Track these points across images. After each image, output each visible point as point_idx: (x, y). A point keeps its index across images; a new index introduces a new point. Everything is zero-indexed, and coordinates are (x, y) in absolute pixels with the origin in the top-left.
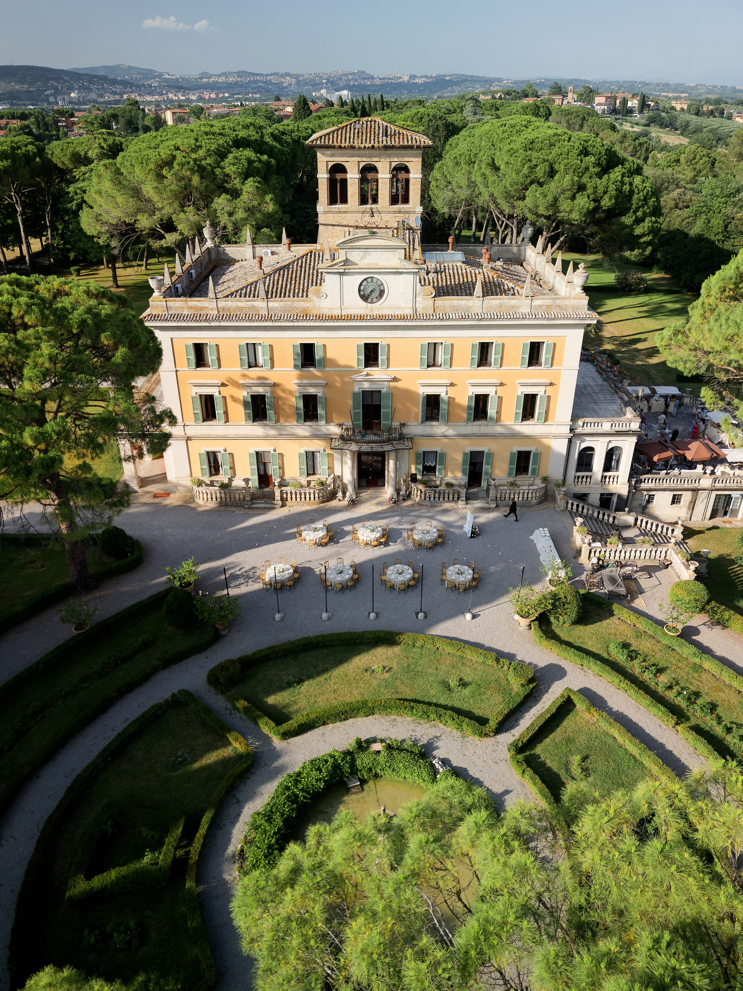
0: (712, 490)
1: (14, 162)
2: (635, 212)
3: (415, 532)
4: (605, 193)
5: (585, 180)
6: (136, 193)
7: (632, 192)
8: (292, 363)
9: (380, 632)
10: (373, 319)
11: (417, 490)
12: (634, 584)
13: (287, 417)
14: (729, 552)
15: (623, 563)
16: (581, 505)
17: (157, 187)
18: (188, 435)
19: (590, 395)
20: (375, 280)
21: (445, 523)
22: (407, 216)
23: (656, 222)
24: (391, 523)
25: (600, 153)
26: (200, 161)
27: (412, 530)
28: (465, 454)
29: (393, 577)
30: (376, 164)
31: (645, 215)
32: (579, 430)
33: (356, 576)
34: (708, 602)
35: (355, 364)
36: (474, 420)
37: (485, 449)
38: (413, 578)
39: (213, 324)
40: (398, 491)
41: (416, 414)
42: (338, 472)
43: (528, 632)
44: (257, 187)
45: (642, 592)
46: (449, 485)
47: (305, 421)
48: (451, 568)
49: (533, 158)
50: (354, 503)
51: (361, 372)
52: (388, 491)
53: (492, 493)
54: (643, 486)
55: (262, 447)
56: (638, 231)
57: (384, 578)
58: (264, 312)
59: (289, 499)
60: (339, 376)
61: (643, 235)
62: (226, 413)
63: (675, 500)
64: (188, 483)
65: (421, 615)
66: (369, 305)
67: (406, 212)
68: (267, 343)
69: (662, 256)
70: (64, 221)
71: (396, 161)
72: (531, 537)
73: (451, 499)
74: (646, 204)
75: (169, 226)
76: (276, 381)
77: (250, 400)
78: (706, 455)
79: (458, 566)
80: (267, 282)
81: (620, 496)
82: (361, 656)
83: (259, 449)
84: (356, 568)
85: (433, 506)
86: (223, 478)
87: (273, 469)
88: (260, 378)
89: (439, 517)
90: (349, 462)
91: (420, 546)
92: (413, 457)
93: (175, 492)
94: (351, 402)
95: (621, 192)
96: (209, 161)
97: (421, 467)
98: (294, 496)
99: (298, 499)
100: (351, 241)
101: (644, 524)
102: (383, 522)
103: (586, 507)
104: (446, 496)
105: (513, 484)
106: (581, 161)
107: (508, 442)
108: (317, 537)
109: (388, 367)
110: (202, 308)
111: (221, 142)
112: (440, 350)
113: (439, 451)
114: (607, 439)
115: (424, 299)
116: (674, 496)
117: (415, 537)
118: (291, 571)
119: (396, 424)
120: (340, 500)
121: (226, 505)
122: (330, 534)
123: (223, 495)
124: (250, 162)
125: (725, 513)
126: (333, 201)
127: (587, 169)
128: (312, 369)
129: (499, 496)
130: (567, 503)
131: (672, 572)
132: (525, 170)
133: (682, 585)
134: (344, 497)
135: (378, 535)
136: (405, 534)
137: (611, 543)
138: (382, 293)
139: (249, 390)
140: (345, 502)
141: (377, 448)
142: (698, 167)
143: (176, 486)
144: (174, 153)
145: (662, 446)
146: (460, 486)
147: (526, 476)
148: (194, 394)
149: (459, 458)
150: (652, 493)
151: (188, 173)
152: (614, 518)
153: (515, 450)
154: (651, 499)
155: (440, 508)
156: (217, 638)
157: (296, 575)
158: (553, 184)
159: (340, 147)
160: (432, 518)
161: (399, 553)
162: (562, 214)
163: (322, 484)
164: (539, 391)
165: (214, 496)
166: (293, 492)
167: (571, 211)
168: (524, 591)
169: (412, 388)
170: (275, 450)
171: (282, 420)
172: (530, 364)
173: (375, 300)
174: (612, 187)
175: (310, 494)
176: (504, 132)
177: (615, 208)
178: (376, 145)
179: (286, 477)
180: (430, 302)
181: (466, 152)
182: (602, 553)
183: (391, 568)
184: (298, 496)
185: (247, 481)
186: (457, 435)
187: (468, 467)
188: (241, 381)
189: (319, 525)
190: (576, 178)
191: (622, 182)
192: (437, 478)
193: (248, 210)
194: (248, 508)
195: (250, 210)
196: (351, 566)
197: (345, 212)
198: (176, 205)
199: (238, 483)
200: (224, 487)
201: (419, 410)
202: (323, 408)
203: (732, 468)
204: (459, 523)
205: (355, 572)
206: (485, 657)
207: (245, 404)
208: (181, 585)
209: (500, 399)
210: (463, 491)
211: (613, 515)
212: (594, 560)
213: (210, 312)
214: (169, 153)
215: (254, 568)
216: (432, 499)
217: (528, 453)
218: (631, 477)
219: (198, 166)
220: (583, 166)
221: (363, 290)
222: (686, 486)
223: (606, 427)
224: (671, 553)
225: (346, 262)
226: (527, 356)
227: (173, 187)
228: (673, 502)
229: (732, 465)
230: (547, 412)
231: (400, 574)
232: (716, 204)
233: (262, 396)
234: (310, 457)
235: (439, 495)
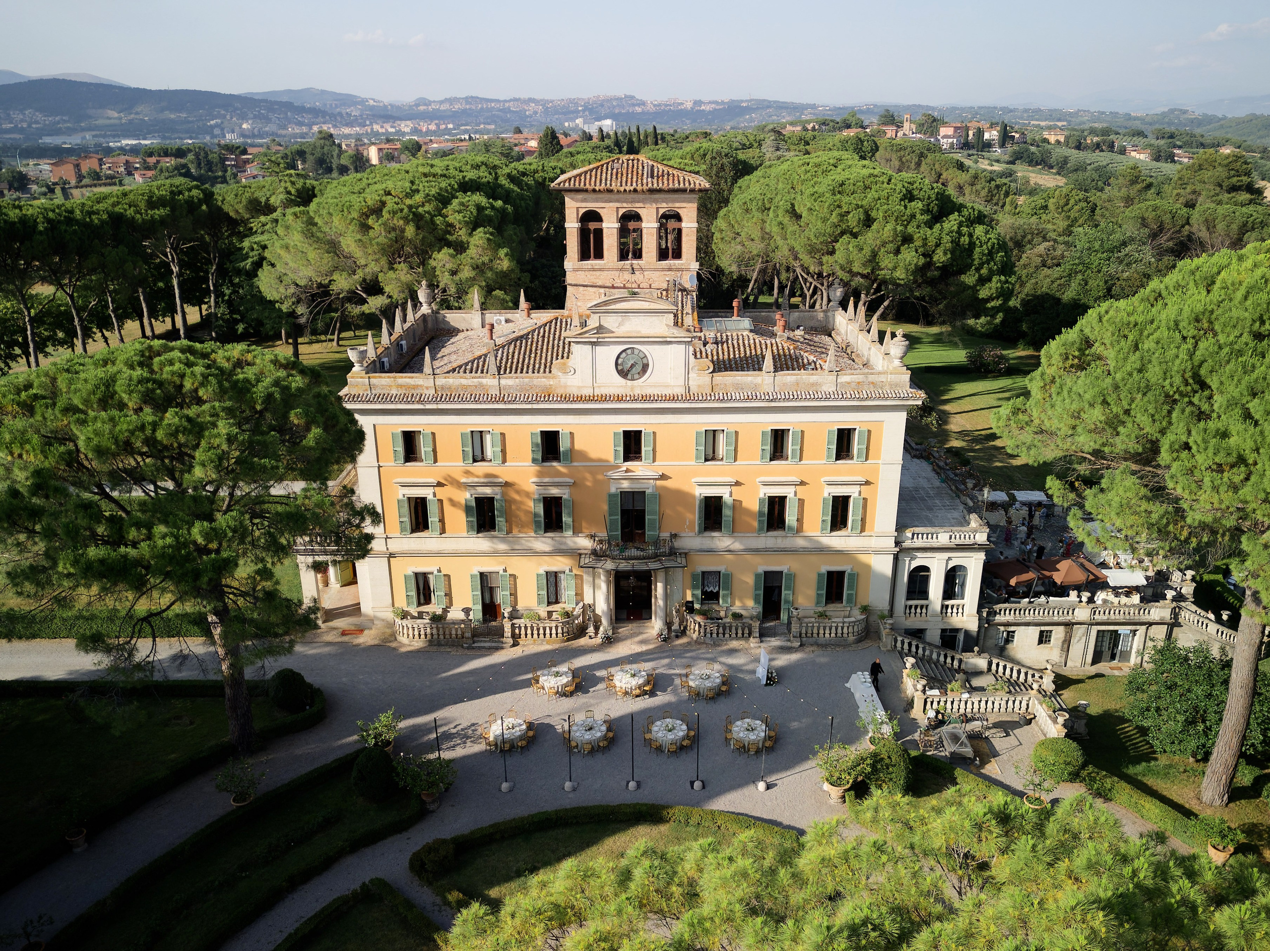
0: (1092, 624)
1: (173, 210)
2: (978, 270)
3: (691, 677)
4: (938, 245)
5: (910, 229)
6: (333, 247)
7: (972, 245)
8: (530, 456)
9: (642, 805)
10: (635, 400)
11: (695, 623)
12: (985, 745)
13: (522, 526)
14: (1118, 707)
15: (969, 716)
16: (914, 643)
17: (360, 240)
18: (391, 550)
19: (923, 499)
20: (636, 352)
21: (731, 667)
22: (679, 274)
23: (1007, 282)
24: (661, 666)
25: (929, 198)
26: (417, 208)
27: (687, 676)
28: (757, 576)
29: (660, 734)
30: (639, 211)
31: (991, 273)
32: (907, 544)
33: (611, 735)
34: (1084, 766)
35: (611, 458)
36: (768, 530)
37: (784, 568)
38: (687, 737)
39: (428, 407)
40: (669, 625)
41: (692, 523)
42: (588, 600)
43: (840, 806)
44: (488, 239)
45: (995, 754)
46: (737, 616)
47: (546, 532)
48: (739, 723)
49: (843, 204)
50: (609, 641)
51: (619, 467)
52: (656, 625)
53: (795, 628)
54: (998, 618)
55: (488, 566)
56: (983, 293)
57: (648, 736)
58: (494, 392)
59: (523, 636)
60: (591, 473)
61: (990, 299)
62: (442, 521)
63: (1044, 638)
64: (389, 615)
65: (697, 785)
66: (629, 383)
67: (678, 270)
68: (498, 431)
69: (1029, 328)
70: (233, 285)
71: (664, 208)
72: (847, 685)
73: (740, 635)
74: (992, 259)
75: (373, 288)
76: (509, 479)
77: (474, 504)
78: (1080, 577)
79: (747, 720)
80: (499, 355)
81: (967, 632)
82: (616, 837)
83: (484, 569)
84: (611, 725)
85: (716, 645)
86: (435, 607)
87: (502, 597)
88: (487, 476)
89: (723, 659)
90: (604, 586)
91: (697, 695)
92: (688, 580)
93: (371, 629)
94: (605, 507)
95: (958, 244)
96: (427, 207)
97: (699, 592)
98: (529, 632)
99: (535, 636)
100: (606, 303)
101: (1001, 669)
102: (648, 666)
103: (921, 646)
104: (734, 631)
105: (822, 615)
106: (906, 207)
107: (813, 559)
109: (654, 461)
110: (415, 387)
111: (443, 185)
112: (721, 439)
113: (723, 571)
114: (946, 555)
115: (699, 375)
116: (1042, 632)
117: (691, 684)
118: (524, 727)
119: (665, 535)
120: (591, 637)
121: (439, 644)
122: (577, 680)
123: (435, 631)
124: (480, 208)
125: (1113, 657)
126: (584, 255)
127: (913, 216)
128: (555, 464)
129: (804, 631)
130: (896, 641)
131: (1037, 729)
132: (834, 218)
133: (1048, 743)
134: (596, 633)
135: (641, 681)
136: (677, 681)
137: (952, 690)
138: (645, 368)
139: (473, 492)
140: (598, 640)
141: (640, 566)
142: (1073, 214)
143: (372, 620)
144: (384, 198)
145: (1022, 565)
146: (752, 618)
147: (839, 605)
148: (401, 497)
149: (750, 580)
150: (1012, 629)
151: (401, 222)
152: (960, 661)
153: (824, 569)
154: (1010, 637)
155: (725, 648)
156: (422, 814)
157: (531, 733)
158: (870, 234)
159: (594, 191)
160: (713, 660)
161: (669, 704)
162: (883, 272)
163: (567, 614)
164: (853, 492)
165: (422, 632)
166: (529, 625)
167: (895, 268)
168: (836, 752)
169: (685, 488)
170: (505, 571)
171: (515, 531)
172: (838, 457)
173: (636, 376)
174: (946, 239)
175: (551, 629)
176: (807, 172)
177: (952, 265)
178: (639, 188)
179: (519, 607)
180: (708, 378)
181: (759, 197)
182: (942, 703)
183: (658, 723)
184: (535, 632)
185: (467, 611)
186: (745, 550)
187: (762, 592)
188: (463, 480)
189: (563, 668)
190: (899, 228)
191: (959, 233)
192: (722, 607)
193: (476, 267)
194: (468, 648)
195: (479, 268)
196: (605, 722)
197: (600, 270)
198: (384, 262)
199: (456, 614)
200: (437, 619)
201: (694, 517)
202: (569, 515)
203: (1117, 595)
204: (750, 667)
205: (609, 729)
206: (783, 837)
207: (468, 509)
208: (376, 744)
209: (801, 502)
210: (756, 624)
211: (957, 656)
212: (931, 714)
213: (427, 392)
214: (378, 198)
215: (473, 725)
216: (715, 635)
217: (841, 574)
218: (980, 607)
219: (414, 214)
220: (908, 212)
221: (622, 364)
222: (1056, 619)
223: (943, 538)
224: (1034, 704)
225: (600, 329)
226: (834, 447)
227: (382, 240)
228: (1040, 642)
229: (1116, 591)
230: (863, 520)
231: (670, 731)
232: (1095, 260)
233: (491, 500)
234: (552, 579)
235: (724, 630)
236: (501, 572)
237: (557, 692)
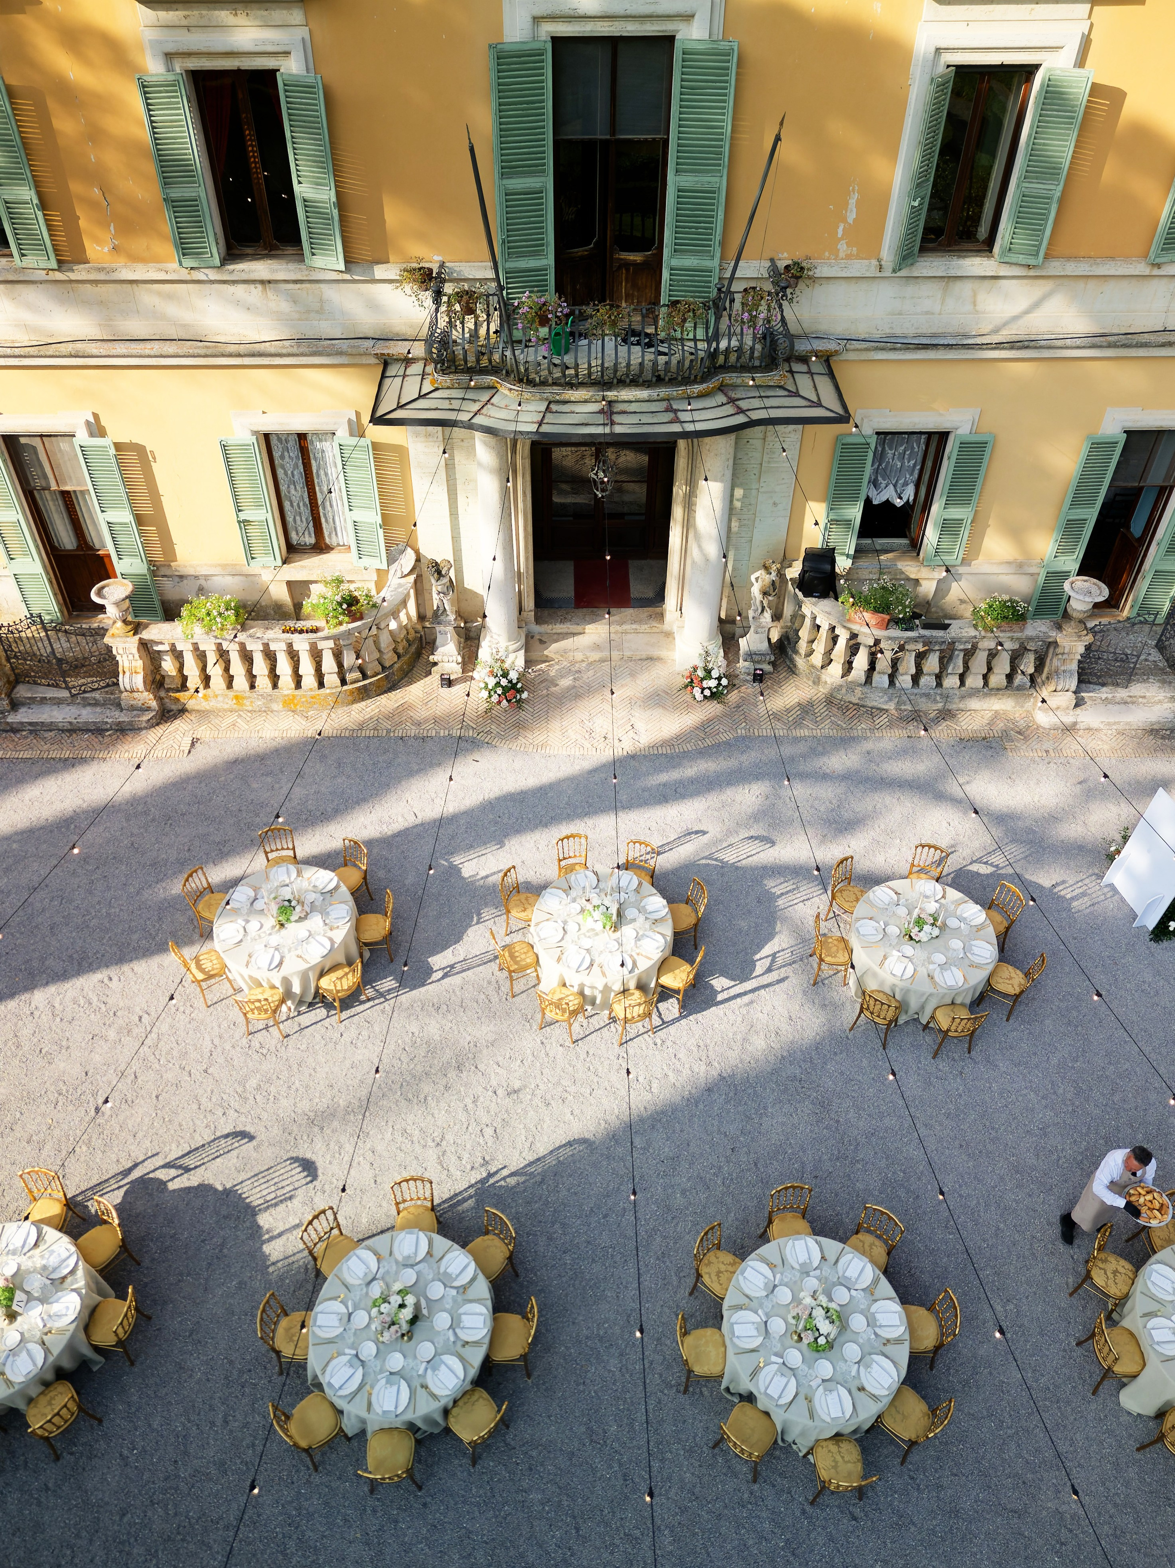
13: (122, 226)
28: (1093, 448)
38: (912, 1387)
40: (729, 634)
41: (876, 208)
42: (432, 543)
47: (230, 255)
50: (513, 701)
52: (681, 633)
73: (998, 679)
87: (106, 528)
90: (489, 492)
92: (820, 468)
97: (852, 512)
98: (213, 669)
104: (979, 665)
113: (958, 432)
119: (751, 271)
120: (448, 682)
122: (375, 922)
134: (468, 662)
140: (474, 694)
141: (634, 415)
149: (1065, 463)
155: (952, 732)
163: (357, 602)
170: (92, 428)
171: (94, 248)
186: (1090, 341)
187: (1094, 507)
201: (895, 169)
210: (1072, 647)
216: (905, 682)
234: (290, 464)
235: (945, 661)
236: (82, 437)
237: (286, 1002)
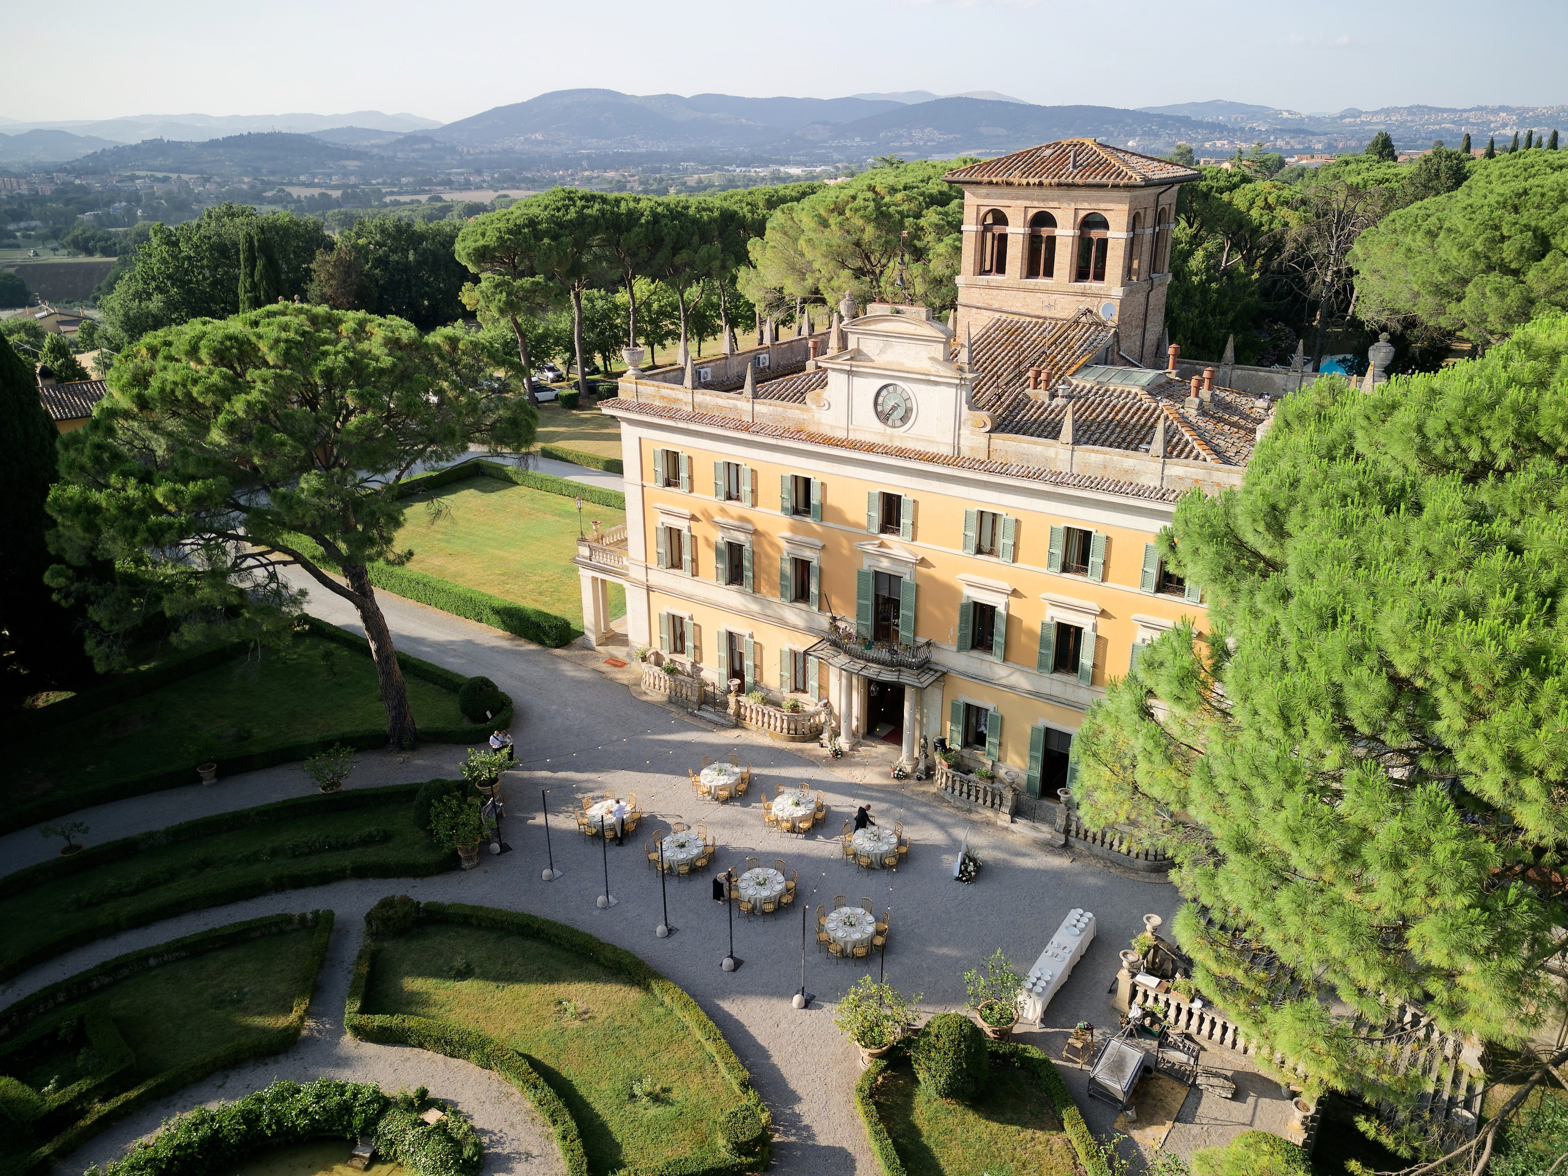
8: (778, 502)
10: (886, 453)
11: (939, 769)
12: (1182, 1096)
13: (770, 587)
18: (650, 583)
20: (899, 391)
29: (745, 885)
30: (1053, 212)
33: (700, 863)
35: (865, 524)
36: (1054, 670)
37: (1073, 731)
38: (775, 901)
39: (681, 425)
40: (916, 761)
42: (833, 698)
47: (795, 601)
50: (839, 758)
51: (875, 539)
53: (1060, 818)
55: (740, 627)
58: (747, 418)
59: (748, 718)
60: (850, 541)
62: (694, 561)
65: (730, 964)
66: (889, 430)
68: (752, 467)
71: (1086, 207)
72: (1061, 918)
73: (989, 803)
76: (760, 527)
77: (725, 549)
79: (861, 911)
83: (730, 629)
85: (962, 808)
86: (684, 659)
87: (746, 666)
88: (742, 519)
92: (948, 709)
97: (959, 730)
98: (754, 716)
99: (760, 722)
100: (864, 321)
104: (981, 795)
108: (715, 783)
109: (913, 539)
110: (676, 400)
112: (1002, 529)
113: (992, 710)
115: (973, 433)
119: (921, 640)
120: (820, 745)
121: (670, 701)
122: (740, 788)
123: (668, 684)
128: (808, 520)
129: (1074, 828)
135: (803, 814)
137: (1177, 989)
138: (908, 411)
139: (726, 534)
146: (1008, 786)
148: (660, 525)
149: (1026, 733)
155: (973, 816)
159: (991, 183)
163: (794, 708)
165: (657, 682)
166: (753, 708)
171: (763, 591)
172: (1159, 590)
173: (899, 423)
175: (776, 719)
178: (1047, 181)
179: (763, 684)
180: (981, 440)
182: (1161, 1003)
184: (760, 718)
186: (1030, 692)
187: (1040, 754)
188: (718, 519)
192: (984, 759)
194: (690, 714)
196: (707, 846)
200: (669, 671)
202: (816, 586)
205: (704, 856)
207: (718, 553)
209: (1101, 642)
210: (1007, 797)
212: (1132, 1011)
213: (684, 408)
221: (881, 405)
225: (857, 355)
226: (1153, 573)
231: (760, 885)
233: (740, 547)
234: (799, 662)
235: (970, 789)
236: (747, 638)
237: (709, 793)
